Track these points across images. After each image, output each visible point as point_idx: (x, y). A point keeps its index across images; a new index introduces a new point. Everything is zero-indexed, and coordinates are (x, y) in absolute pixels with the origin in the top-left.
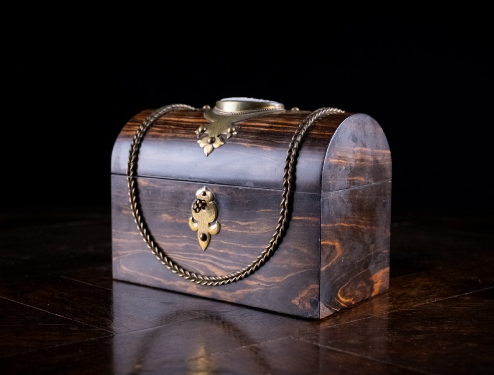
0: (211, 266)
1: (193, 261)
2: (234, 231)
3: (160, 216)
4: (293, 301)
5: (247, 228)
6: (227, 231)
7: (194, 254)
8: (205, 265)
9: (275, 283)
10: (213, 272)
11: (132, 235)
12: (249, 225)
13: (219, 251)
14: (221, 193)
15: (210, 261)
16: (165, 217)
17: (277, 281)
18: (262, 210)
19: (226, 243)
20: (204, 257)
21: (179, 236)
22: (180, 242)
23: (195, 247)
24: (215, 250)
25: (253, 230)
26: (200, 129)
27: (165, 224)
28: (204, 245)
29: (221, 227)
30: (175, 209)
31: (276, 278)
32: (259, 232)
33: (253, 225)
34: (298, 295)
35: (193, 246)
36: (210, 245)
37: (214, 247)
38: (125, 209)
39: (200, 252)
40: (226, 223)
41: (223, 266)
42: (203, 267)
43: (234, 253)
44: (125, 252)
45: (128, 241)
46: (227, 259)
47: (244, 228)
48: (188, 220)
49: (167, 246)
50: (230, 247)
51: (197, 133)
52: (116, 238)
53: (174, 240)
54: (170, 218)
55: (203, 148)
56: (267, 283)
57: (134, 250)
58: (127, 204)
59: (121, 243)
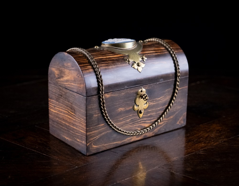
0: (143, 124)
2: (155, 103)
3: (118, 110)
4: (177, 123)
6: (151, 105)
7: (136, 122)
8: (141, 124)
9: (171, 119)
10: (144, 126)
11: (101, 126)
12: (161, 99)
13: (148, 115)
14: (149, 88)
15: (143, 122)
16: (120, 109)
18: (166, 90)
19: (151, 110)
20: (140, 121)
21: (128, 116)
22: (128, 119)
23: (136, 118)
24: (146, 116)
25: (163, 100)
26: (127, 60)
27: (120, 113)
28: (141, 115)
29: (149, 104)
30: (125, 104)
31: (171, 116)
32: (165, 100)
33: (163, 98)
34: (179, 120)
35: (135, 118)
36: (143, 114)
37: (145, 114)
38: (96, 114)
39: (139, 120)
40: (151, 101)
41: (149, 122)
42: (140, 126)
43: (154, 113)
44: (95, 138)
45: (97, 131)
46: (151, 117)
47: (159, 100)
48: (133, 107)
49: (121, 124)
50: (152, 112)
51: (128, 62)
52: (90, 132)
53: (125, 119)
54: (123, 109)
55: (137, 69)
56: (167, 120)
57: (101, 134)
58: (97, 111)
59: (93, 134)
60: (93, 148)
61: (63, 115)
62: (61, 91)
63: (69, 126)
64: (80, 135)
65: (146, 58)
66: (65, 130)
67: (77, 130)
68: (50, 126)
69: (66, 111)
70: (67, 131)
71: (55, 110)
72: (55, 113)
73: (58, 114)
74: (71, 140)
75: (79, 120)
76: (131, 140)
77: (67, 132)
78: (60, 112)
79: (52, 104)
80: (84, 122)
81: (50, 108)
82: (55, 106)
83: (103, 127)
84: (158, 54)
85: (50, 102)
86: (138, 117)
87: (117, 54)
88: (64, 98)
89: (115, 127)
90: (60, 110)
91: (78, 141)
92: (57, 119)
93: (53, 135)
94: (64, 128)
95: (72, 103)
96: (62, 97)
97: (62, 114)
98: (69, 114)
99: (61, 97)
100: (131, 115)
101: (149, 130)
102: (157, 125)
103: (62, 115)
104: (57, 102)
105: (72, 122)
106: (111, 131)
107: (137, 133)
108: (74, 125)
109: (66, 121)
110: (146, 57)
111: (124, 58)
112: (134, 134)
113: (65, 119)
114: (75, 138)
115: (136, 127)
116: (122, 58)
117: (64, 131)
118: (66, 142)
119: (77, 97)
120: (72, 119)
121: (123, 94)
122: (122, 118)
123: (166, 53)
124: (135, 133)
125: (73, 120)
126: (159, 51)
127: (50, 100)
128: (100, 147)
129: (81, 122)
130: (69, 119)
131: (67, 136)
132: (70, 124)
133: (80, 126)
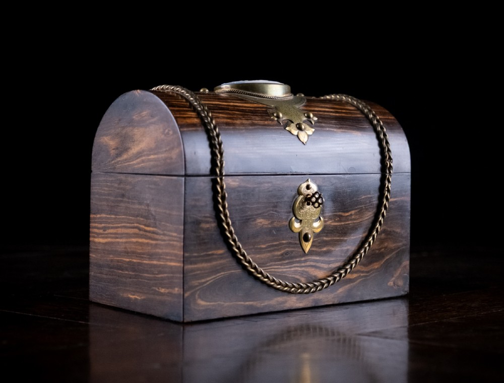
0: (313, 269)
1: (293, 269)
2: (338, 224)
3: (254, 223)
4: (389, 284)
5: (350, 218)
6: (330, 225)
7: (294, 260)
8: (307, 269)
9: (374, 269)
10: (315, 276)
11: (216, 255)
12: (351, 215)
13: (322, 250)
14: (324, 184)
15: (312, 263)
16: (261, 223)
17: (376, 267)
18: (363, 197)
19: (329, 239)
20: (306, 261)
21: (278, 243)
22: (278, 250)
23: (295, 251)
24: (317, 249)
25: (355, 219)
26: (275, 115)
27: (261, 232)
28: (307, 246)
29: (325, 221)
30: (272, 211)
31: (375, 264)
32: (361, 220)
33: (356, 214)
34: (392, 276)
35: (293, 251)
36: (312, 246)
37: (317, 247)
38: (206, 222)
39: (302, 256)
40: (329, 217)
41: (325, 266)
42: (305, 273)
43: (337, 249)
44: (203, 281)
45: (209, 264)
46: (329, 256)
47: (347, 218)
48: (288, 222)
49: (262, 259)
50: (332, 243)
51: (276, 119)
52: (191, 264)
53: (272, 249)
54: (267, 222)
55: (297, 136)
56: (368, 272)
57: (218, 275)
58: (208, 215)
59: (198, 269)
61: (126, 242)
62: (122, 186)
63: (139, 264)
64: (167, 276)
65: (316, 119)
66: (130, 278)
67: (159, 266)
68: (92, 282)
69: (132, 230)
70: (136, 277)
71: (107, 238)
72: (106, 244)
73: (112, 243)
74: (142, 298)
75: (166, 238)
76: (282, 306)
77: (134, 280)
78: (117, 238)
79: (100, 226)
80: (178, 239)
81: (94, 237)
82: (105, 229)
83: (221, 257)
84: (340, 115)
85: (95, 222)
86: (301, 250)
87: (251, 103)
88: (129, 198)
89: (249, 262)
90: (120, 231)
91: (162, 294)
92: (111, 256)
93: (98, 301)
94: (127, 272)
95: (148, 205)
96: (125, 199)
97: (124, 240)
98: (141, 232)
99: (121, 199)
100: (284, 242)
101: (326, 285)
102: (344, 277)
103: (122, 242)
104: (113, 214)
105: (148, 249)
106: (238, 271)
107: (298, 289)
108: (151, 256)
109: (133, 253)
110: (314, 115)
111: (266, 111)
112: (292, 288)
113: (129, 250)
114: (154, 288)
115: (295, 273)
116: (262, 110)
117: (128, 280)
118: (132, 308)
119: (162, 185)
120: (148, 244)
121: (266, 185)
122: (264, 243)
123: (359, 116)
124: (294, 287)
125: (151, 244)
126: (344, 111)
127: (95, 218)
128: (214, 305)
129: (171, 243)
130: (141, 246)
131: (134, 292)
132: (143, 257)
133: (167, 254)
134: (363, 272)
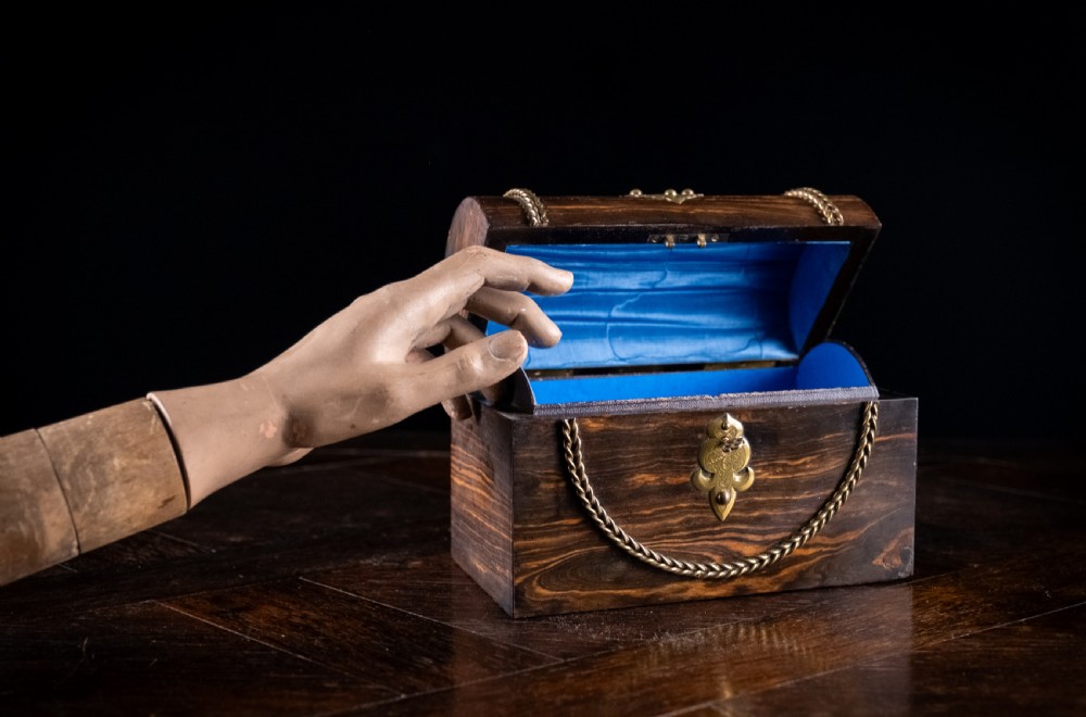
0: (735, 543)
1: (699, 544)
2: (779, 477)
3: (631, 479)
4: (874, 562)
5: (802, 467)
6: (765, 480)
7: (702, 530)
8: (725, 543)
9: (848, 541)
10: (738, 552)
11: (565, 526)
12: (805, 463)
13: (751, 515)
15: (733, 535)
16: (642, 479)
17: (851, 538)
18: (827, 437)
19: (765, 499)
20: (722, 531)
21: (672, 507)
22: (673, 517)
23: (703, 518)
24: (743, 515)
25: (811, 469)
27: (642, 492)
29: (756, 474)
30: (662, 462)
31: (849, 533)
32: (821, 470)
33: (812, 461)
34: (882, 551)
35: (700, 518)
37: (742, 511)
38: (549, 481)
39: (715, 525)
40: (764, 468)
41: (758, 538)
42: (720, 548)
43: (779, 512)
44: (545, 562)
45: (554, 539)
46: (765, 525)
47: (797, 469)
49: (645, 530)
50: (772, 505)
52: (525, 539)
53: (662, 515)
54: (653, 479)
56: (832, 546)
57: (569, 554)
58: (552, 471)
59: (536, 546)
60: (538, 595)
76: (685, 594)
83: (575, 528)
89: (620, 536)
100: (683, 505)
101: (756, 566)
102: (789, 553)
106: (603, 548)
107: (708, 572)
112: (695, 571)
115: (704, 548)
121: (652, 425)
122: (648, 508)
124: (699, 569)
128: (562, 595)
134: (826, 546)
